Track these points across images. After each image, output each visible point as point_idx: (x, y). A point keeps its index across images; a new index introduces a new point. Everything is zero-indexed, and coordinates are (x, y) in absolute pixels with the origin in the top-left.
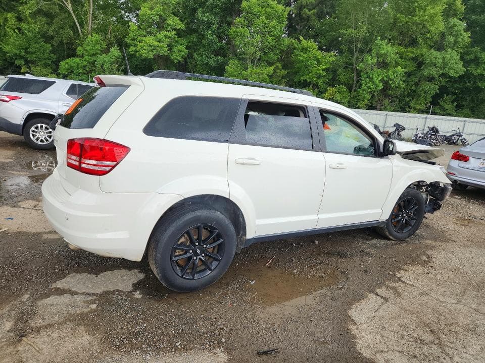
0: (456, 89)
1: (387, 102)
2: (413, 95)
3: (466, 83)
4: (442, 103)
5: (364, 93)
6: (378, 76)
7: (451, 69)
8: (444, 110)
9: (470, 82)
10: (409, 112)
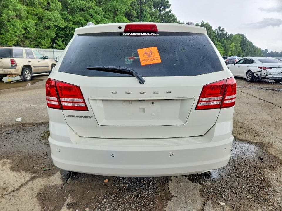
0: (62, 34)
1: (27, 41)
2: (41, 37)
3: (66, 31)
4: (57, 42)
5: (13, 36)
6: (19, 24)
7: (59, 23)
8: (59, 46)
9: (68, 31)
10: (42, 48)
